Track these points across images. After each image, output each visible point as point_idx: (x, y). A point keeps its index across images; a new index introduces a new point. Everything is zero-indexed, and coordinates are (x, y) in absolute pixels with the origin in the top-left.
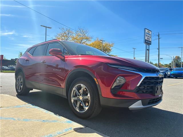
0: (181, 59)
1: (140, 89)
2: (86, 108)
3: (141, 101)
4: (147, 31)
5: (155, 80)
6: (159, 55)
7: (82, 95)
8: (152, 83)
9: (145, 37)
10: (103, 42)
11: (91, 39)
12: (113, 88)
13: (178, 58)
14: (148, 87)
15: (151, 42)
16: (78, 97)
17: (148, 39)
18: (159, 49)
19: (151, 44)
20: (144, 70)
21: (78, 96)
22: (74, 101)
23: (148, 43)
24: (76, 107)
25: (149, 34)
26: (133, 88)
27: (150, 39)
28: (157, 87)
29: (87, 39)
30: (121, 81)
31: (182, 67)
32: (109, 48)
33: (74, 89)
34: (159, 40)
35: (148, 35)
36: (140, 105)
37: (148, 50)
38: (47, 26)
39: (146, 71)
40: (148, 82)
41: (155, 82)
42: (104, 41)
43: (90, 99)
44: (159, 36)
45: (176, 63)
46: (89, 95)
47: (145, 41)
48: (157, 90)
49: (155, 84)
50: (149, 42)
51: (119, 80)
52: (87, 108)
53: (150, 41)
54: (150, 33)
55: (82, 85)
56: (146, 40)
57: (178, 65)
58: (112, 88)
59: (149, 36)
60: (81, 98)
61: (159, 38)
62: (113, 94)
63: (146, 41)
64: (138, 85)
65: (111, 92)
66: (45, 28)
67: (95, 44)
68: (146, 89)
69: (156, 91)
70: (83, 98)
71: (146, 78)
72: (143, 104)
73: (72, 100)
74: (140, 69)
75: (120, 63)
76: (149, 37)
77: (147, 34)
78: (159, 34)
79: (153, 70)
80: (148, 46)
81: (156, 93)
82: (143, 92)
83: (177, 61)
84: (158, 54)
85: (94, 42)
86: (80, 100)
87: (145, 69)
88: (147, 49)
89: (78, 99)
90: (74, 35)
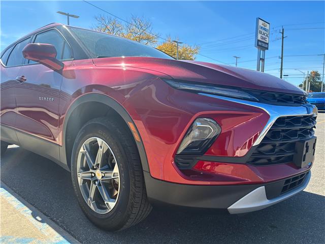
0: (322, 76)
1: (260, 153)
2: (109, 203)
3: (264, 187)
4: (261, 22)
5: (304, 123)
6: (282, 69)
7: (101, 167)
8: (294, 133)
9: (257, 36)
10: (179, 44)
11: (156, 40)
12: (181, 154)
13: (317, 74)
14: (281, 145)
15: (268, 44)
16: (92, 173)
17: (262, 38)
18: (282, 58)
19: (267, 49)
20: (274, 98)
21: (91, 171)
22: (85, 181)
23: (262, 46)
24: (88, 198)
25: (265, 29)
26: (241, 153)
27: (267, 40)
28: (307, 143)
29: (148, 39)
30: (206, 132)
31: (323, 91)
32: (191, 56)
33: (82, 150)
34: (283, 40)
35: (263, 31)
36: (260, 200)
37: (263, 60)
38: (70, 14)
39: (279, 101)
40: (283, 131)
41: (301, 130)
42: (181, 43)
43: (118, 180)
44: (283, 33)
45: (311, 83)
46: (116, 170)
47: (258, 43)
48: (307, 151)
49: (300, 135)
50: (264, 45)
51: (199, 128)
52: (112, 205)
53: (267, 42)
54: (268, 28)
55: (100, 141)
56: (258, 41)
57: (314, 88)
58: (179, 152)
59: (265, 32)
60: (99, 174)
61: (283, 37)
62: (181, 170)
63: (260, 43)
64: (258, 142)
65: (177, 164)
66: (67, 16)
67: (164, 49)
68: (276, 150)
69: (305, 155)
70: (102, 177)
71: (280, 121)
72: (269, 196)
73: (79, 179)
74: (262, 93)
75: (204, 78)
76: (264, 34)
77: (261, 30)
78: (283, 30)
79: (296, 97)
80: (261, 51)
81: (304, 160)
82: (269, 160)
83: (313, 79)
84: (280, 68)
85: (161, 45)
86: (97, 180)
87: (276, 95)
88: (261, 59)
89: (92, 177)
90: (124, 31)
